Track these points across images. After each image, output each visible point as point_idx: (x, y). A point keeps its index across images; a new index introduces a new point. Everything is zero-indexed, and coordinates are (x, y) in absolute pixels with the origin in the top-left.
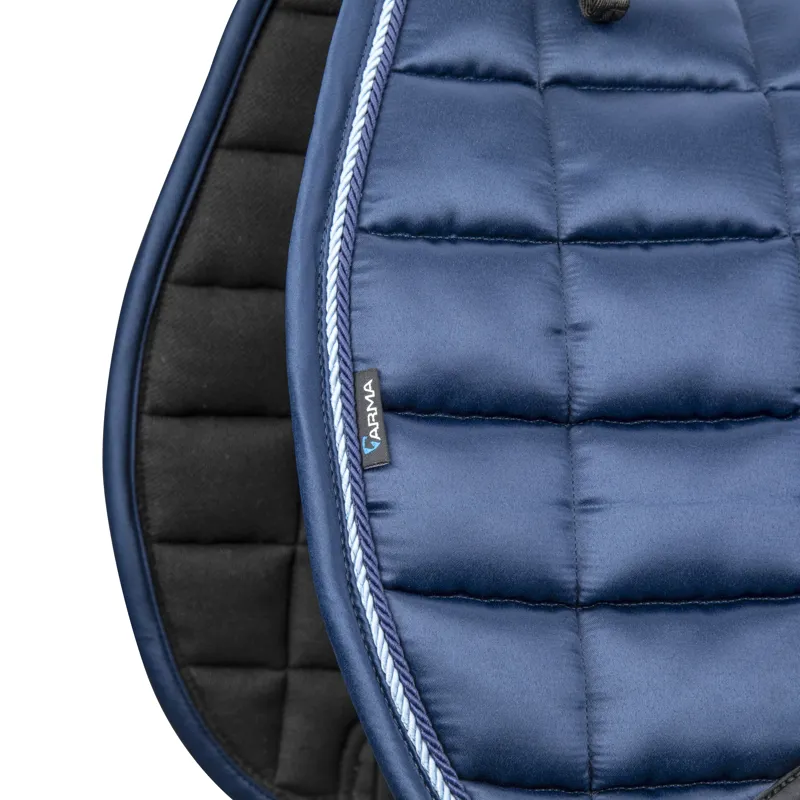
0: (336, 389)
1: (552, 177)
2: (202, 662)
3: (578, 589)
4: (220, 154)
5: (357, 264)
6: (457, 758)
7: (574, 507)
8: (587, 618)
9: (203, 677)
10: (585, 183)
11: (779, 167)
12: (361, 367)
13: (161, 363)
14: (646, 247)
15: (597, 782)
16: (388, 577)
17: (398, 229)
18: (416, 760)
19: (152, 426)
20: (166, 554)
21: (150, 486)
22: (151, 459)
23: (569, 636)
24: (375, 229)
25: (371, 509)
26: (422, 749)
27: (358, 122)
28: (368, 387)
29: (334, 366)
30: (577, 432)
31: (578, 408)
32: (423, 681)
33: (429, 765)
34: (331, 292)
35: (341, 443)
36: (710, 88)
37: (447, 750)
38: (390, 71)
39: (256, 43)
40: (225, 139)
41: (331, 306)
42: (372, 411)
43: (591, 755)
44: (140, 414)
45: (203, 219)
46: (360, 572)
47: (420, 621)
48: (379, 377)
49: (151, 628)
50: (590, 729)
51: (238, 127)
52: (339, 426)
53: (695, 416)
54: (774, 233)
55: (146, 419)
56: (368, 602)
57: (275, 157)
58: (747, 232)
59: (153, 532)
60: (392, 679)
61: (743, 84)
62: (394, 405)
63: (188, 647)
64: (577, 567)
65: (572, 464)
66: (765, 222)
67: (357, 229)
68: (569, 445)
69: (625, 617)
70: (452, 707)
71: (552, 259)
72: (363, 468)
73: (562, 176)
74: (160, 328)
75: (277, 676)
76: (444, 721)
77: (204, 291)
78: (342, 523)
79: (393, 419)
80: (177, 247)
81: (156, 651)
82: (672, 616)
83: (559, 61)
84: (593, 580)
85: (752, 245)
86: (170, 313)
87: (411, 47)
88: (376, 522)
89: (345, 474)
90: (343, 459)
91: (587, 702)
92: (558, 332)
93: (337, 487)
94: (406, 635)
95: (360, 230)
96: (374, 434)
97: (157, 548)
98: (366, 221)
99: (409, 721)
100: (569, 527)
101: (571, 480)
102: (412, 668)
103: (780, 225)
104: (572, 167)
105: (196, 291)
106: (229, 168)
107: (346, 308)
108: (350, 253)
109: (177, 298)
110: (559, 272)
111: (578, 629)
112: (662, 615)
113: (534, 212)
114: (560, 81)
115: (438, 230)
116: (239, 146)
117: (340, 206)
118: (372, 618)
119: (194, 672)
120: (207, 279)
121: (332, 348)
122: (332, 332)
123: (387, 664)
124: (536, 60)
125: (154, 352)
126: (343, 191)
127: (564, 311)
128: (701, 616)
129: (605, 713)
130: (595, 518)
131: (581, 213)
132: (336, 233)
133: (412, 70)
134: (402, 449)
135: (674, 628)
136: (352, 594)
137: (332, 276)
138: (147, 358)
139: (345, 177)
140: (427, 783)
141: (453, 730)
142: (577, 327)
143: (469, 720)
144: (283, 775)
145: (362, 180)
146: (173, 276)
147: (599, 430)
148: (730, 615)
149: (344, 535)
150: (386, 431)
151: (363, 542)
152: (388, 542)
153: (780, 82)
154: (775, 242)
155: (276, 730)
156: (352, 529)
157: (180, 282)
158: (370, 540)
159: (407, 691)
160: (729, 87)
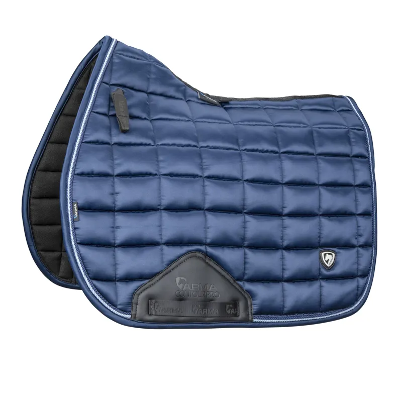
0: (69, 205)
1: (113, 163)
2: (42, 250)
3: (115, 243)
4: (48, 144)
5: (74, 181)
6: (90, 275)
7: (114, 228)
8: (116, 249)
9: (43, 253)
10: (119, 165)
11: (158, 161)
12: (74, 201)
13: (35, 188)
14: (131, 177)
15: (117, 280)
16: (78, 242)
17: (82, 174)
18: (82, 276)
19: (32, 201)
20: (35, 227)
21: (32, 213)
22: (32, 208)
23: (113, 253)
24: (77, 174)
25: (75, 229)
26: (83, 274)
27: (75, 153)
28: (75, 205)
29: (69, 201)
30: (116, 213)
31: (116, 209)
32: (84, 261)
33: (85, 277)
34: (69, 186)
35: (70, 216)
36: (146, 145)
37: (88, 274)
38: (82, 142)
39: (57, 122)
40: (50, 141)
41: (68, 189)
42: (76, 210)
43: (116, 274)
44: (30, 198)
45: (45, 158)
46: (73, 241)
47: (84, 250)
48: (77, 203)
49: (32, 244)
50: (115, 270)
51: (52, 139)
52: (69, 212)
53: (139, 210)
54: (156, 175)
55: (31, 199)
56: (74, 246)
57: (61, 145)
58: (150, 174)
59: (33, 223)
60: (78, 261)
61: (152, 144)
62: (79, 209)
63: (40, 247)
64: (115, 239)
65: (114, 220)
66: (154, 172)
67: (74, 174)
68: (114, 215)
69: (123, 249)
70: (90, 266)
71: (112, 180)
72: (74, 221)
73: (115, 163)
74: (35, 180)
75: (60, 253)
76: (88, 269)
77: (45, 172)
78: (69, 231)
79: (80, 211)
80: (39, 163)
81: (33, 248)
82: (132, 248)
83: (115, 139)
84: (118, 242)
85: (151, 177)
86: (37, 177)
87: (86, 138)
88: (76, 231)
89: (70, 222)
90: (70, 219)
91: (115, 265)
92: (113, 194)
93: (69, 224)
94: (81, 252)
95: (75, 174)
96: (76, 215)
97: (33, 226)
98: (76, 173)
99: (81, 269)
100: (113, 232)
101: (114, 223)
102: (82, 259)
103: (157, 173)
104: (117, 162)
105: (43, 172)
106: (51, 147)
107: (72, 190)
108: (73, 179)
109: (39, 174)
110: (114, 183)
111: (114, 251)
112: (130, 249)
113: (109, 171)
114: (115, 144)
115: (90, 174)
116: (52, 143)
117: (71, 170)
118: (75, 249)
119: (41, 252)
120: (46, 170)
121: (69, 198)
122: (69, 195)
123: (77, 258)
124: (111, 139)
125: (33, 185)
126: (72, 166)
127: (114, 189)
128: (138, 249)
129: (118, 267)
130: (118, 230)
131: (118, 171)
132: (70, 175)
133: (86, 142)
134: (81, 217)
135: (133, 252)
136: (71, 245)
137: (69, 184)
138: (32, 186)
139: (72, 164)
140: (84, 280)
141: (90, 270)
142: (117, 193)
143: (92, 268)
144: (60, 275)
145: (75, 165)
146: (38, 169)
147: (121, 213)
148: (144, 248)
149: (70, 234)
150: (78, 214)
151: (73, 235)
152: (77, 235)
153: (159, 143)
154: (156, 177)
155: (59, 265)
156: (71, 232)
157: (39, 171)
158: (75, 235)
159: (81, 263)
160: (149, 145)
